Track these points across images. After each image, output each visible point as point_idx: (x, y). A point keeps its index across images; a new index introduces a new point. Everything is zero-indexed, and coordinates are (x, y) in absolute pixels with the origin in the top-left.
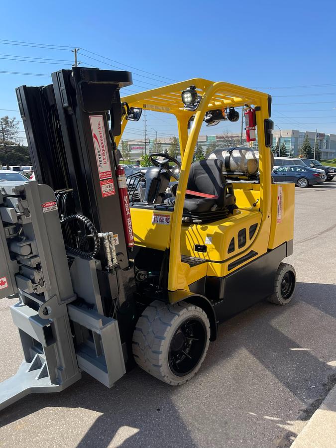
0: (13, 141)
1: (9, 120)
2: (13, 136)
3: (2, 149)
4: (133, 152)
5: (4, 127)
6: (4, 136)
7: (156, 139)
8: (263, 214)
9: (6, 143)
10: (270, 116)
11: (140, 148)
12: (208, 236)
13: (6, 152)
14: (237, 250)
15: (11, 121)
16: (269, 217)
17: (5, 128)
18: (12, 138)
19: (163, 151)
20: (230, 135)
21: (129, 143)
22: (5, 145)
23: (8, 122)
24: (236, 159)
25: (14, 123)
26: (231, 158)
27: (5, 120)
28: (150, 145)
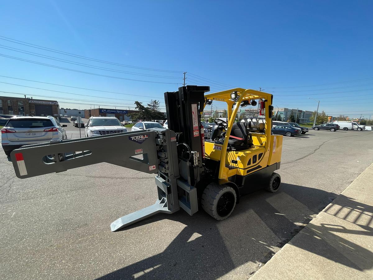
1: (157, 102)
4: (206, 116)
5: (154, 105)
6: (154, 108)
7: (216, 110)
8: (266, 149)
10: (272, 104)
11: (209, 114)
12: (238, 156)
13: (154, 115)
14: (252, 164)
16: (269, 150)
18: (157, 109)
21: (204, 112)
22: (154, 112)
24: (254, 123)
25: (158, 103)
26: (252, 122)
27: (155, 101)
28: (214, 113)
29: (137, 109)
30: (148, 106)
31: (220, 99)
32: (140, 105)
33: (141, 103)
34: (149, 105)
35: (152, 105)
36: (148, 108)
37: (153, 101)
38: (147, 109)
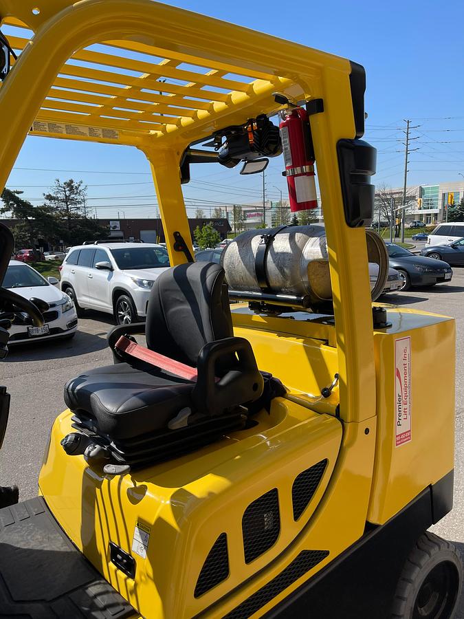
0: (80, 213)
1: (75, 184)
2: (78, 206)
3: (65, 224)
4: (248, 221)
5: (67, 195)
6: (67, 206)
7: (281, 202)
8: (349, 427)
9: (69, 216)
11: (258, 215)
12: (142, 524)
13: (70, 229)
15: (76, 185)
16: (367, 431)
17: (69, 196)
18: (78, 208)
19: (290, 217)
20: (387, 191)
21: (243, 209)
22: (69, 219)
23: (72, 187)
24: (281, 258)
25: (80, 188)
26: (269, 256)
27: (70, 184)
28: (273, 210)
29: (9, 215)
30: (48, 202)
31: (86, 131)
32: (17, 201)
33: (18, 193)
34: (49, 198)
35: (61, 196)
36: (45, 208)
37: (62, 183)
38: (40, 213)
